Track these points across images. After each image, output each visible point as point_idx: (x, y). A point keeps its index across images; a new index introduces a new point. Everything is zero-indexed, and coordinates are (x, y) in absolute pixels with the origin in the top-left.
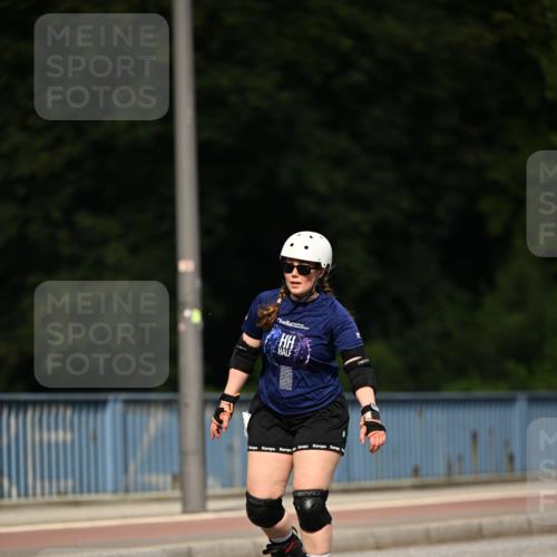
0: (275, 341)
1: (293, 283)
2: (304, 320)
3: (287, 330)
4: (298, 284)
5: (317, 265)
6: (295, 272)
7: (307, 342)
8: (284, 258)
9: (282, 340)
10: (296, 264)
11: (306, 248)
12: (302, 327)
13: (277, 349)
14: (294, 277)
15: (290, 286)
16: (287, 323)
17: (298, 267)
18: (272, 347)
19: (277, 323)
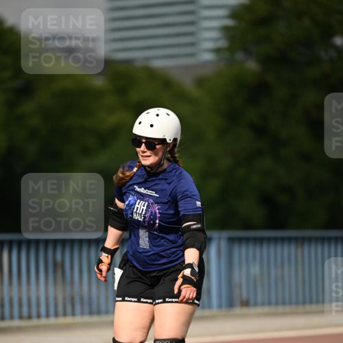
0: (131, 206)
1: (142, 156)
2: (156, 187)
3: (142, 197)
5: (163, 141)
6: (143, 147)
7: (156, 208)
9: (137, 205)
10: (144, 141)
11: (152, 126)
12: (153, 194)
13: (132, 214)
16: (142, 190)
18: (129, 212)
19: (134, 190)
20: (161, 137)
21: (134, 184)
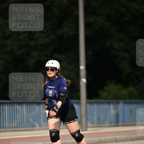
0: (48, 92)
1: (49, 74)
2: (54, 85)
3: (50, 89)
4: (51, 74)
5: (56, 68)
6: (50, 70)
8: (47, 67)
9: (49, 92)
11: (52, 63)
12: (53, 87)
14: (49, 72)
15: (48, 75)
16: (50, 87)
17: (50, 69)
18: (48, 95)
19: (47, 87)
20: (55, 67)
21: (47, 86)
